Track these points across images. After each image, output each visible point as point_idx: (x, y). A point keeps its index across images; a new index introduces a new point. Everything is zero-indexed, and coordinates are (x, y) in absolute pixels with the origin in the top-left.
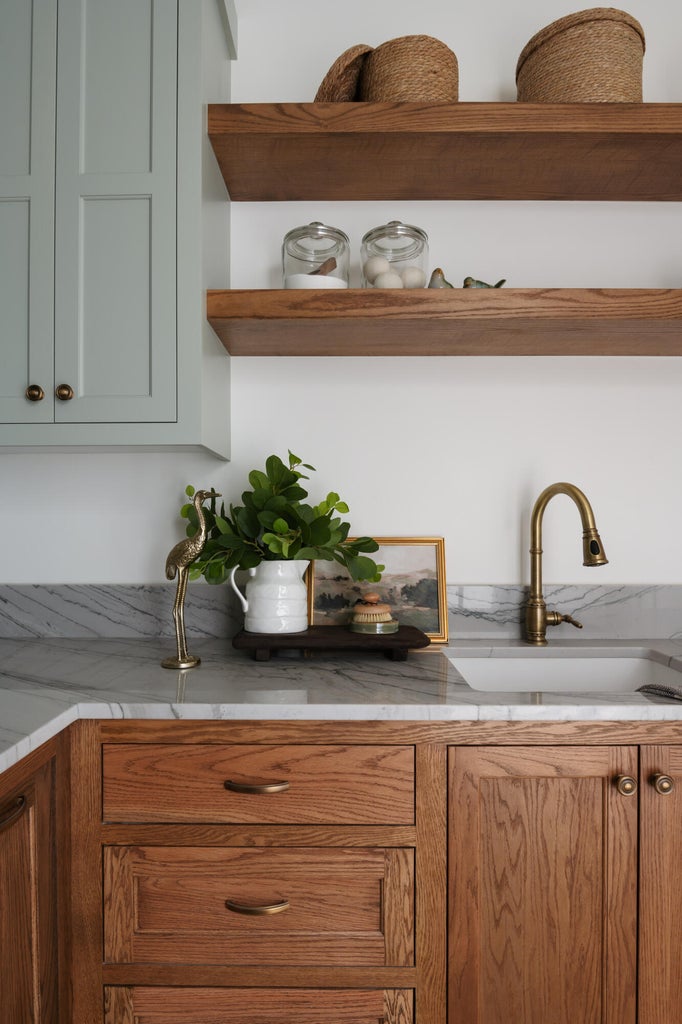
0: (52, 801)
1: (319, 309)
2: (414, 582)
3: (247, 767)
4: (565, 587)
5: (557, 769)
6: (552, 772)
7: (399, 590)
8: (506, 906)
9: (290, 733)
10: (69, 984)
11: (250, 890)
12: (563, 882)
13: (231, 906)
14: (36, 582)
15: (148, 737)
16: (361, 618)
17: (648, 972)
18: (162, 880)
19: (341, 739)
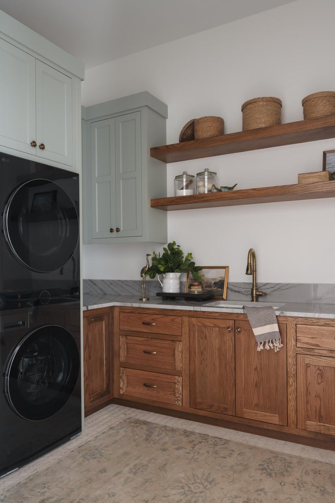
0: (109, 323)
1: (177, 202)
2: (217, 281)
3: (147, 319)
4: (267, 284)
5: (214, 325)
6: (213, 325)
7: (213, 283)
8: (203, 359)
9: (156, 312)
10: (113, 365)
11: (149, 348)
12: (217, 355)
13: (144, 352)
14: (119, 279)
15: (128, 311)
16: (192, 290)
17: (238, 381)
18: (131, 345)
19: (166, 314)
